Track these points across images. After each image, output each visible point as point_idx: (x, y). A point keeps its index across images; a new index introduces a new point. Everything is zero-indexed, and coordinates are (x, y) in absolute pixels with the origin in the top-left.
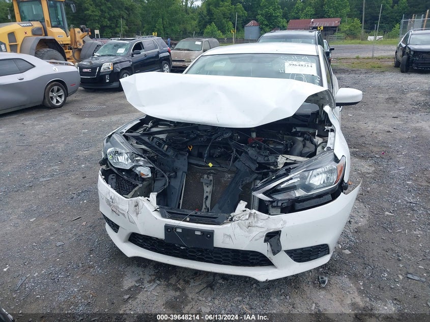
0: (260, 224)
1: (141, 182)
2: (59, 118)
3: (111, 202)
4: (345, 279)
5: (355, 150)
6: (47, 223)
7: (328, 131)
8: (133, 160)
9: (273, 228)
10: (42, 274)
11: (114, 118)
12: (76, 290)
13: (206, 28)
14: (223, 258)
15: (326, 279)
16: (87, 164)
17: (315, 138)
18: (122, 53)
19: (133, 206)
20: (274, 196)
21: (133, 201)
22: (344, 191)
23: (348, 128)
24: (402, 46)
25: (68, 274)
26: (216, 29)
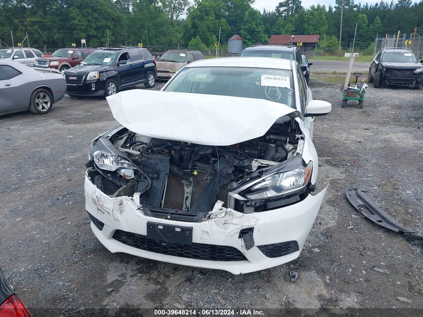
0: (235, 221)
1: (125, 183)
2: (45, 124)
3: (96, 202)
4: (313, 274)
5: (328, 158)
6: (33, 223)
7: (298, 139)
8: (117, 163)
9: (246, 225)
10: (29, 270)
11: (99, 125)
12: (61, 283)
13: (190, 40)
14: (202, 253)
15: (296, 274)
16: (73, 167)
17: (286, 145)
18: (108, 63)
19: (118, 204)
20: (248, 196)
21: (118, 200)
22: (311, 193)
23: (322, 138)
24: (375, 64)
25: (54, 269)
26: (200, 41)
